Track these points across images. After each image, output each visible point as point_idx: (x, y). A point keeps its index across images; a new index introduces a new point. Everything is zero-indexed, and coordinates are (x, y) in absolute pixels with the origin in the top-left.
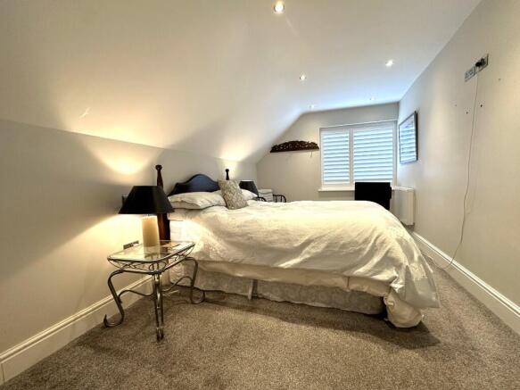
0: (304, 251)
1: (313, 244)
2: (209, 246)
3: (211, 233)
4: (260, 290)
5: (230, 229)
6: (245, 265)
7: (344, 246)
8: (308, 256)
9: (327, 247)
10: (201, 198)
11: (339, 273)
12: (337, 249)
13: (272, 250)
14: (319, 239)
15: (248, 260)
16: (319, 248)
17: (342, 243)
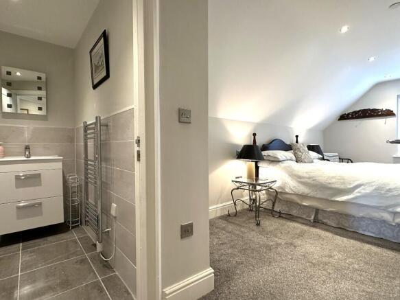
0: (355, 191)
1: (363, 187)
2: (286, 183)
3: (287, 176)
4: (320, 217)
5: (300, 174)
6: (310, 197)
7: (390, 190)
8: (358, 194)
9: (376, 189)
10: (281, 154)
11: (385, 209)
12: (383, 192)
13: (331, 189)
14: (369, 184)
15: (312, 194)
16: (368, 190)
17: (388, 188)
